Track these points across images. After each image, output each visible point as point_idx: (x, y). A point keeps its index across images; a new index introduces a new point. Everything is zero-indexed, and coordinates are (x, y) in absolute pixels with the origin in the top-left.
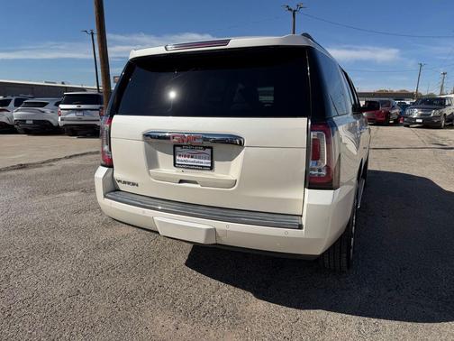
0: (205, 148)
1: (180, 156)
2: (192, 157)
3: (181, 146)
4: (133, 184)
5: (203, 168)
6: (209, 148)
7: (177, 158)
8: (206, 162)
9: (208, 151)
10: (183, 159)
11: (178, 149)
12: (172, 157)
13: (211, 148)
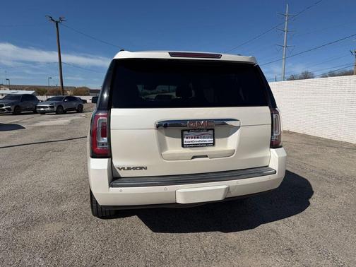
0: (208, 130)
1: (187, 138)
2: (198, 138)
3: (188, 131)
4: (141, 168)
5: (207, 145)
6: (211, 129)
7: (185, 140)
8: (210, 140)
9: (211, 132)
10: (190, 140)
11: (185, 133)
12: (180, 140)
13: (213, 130)
